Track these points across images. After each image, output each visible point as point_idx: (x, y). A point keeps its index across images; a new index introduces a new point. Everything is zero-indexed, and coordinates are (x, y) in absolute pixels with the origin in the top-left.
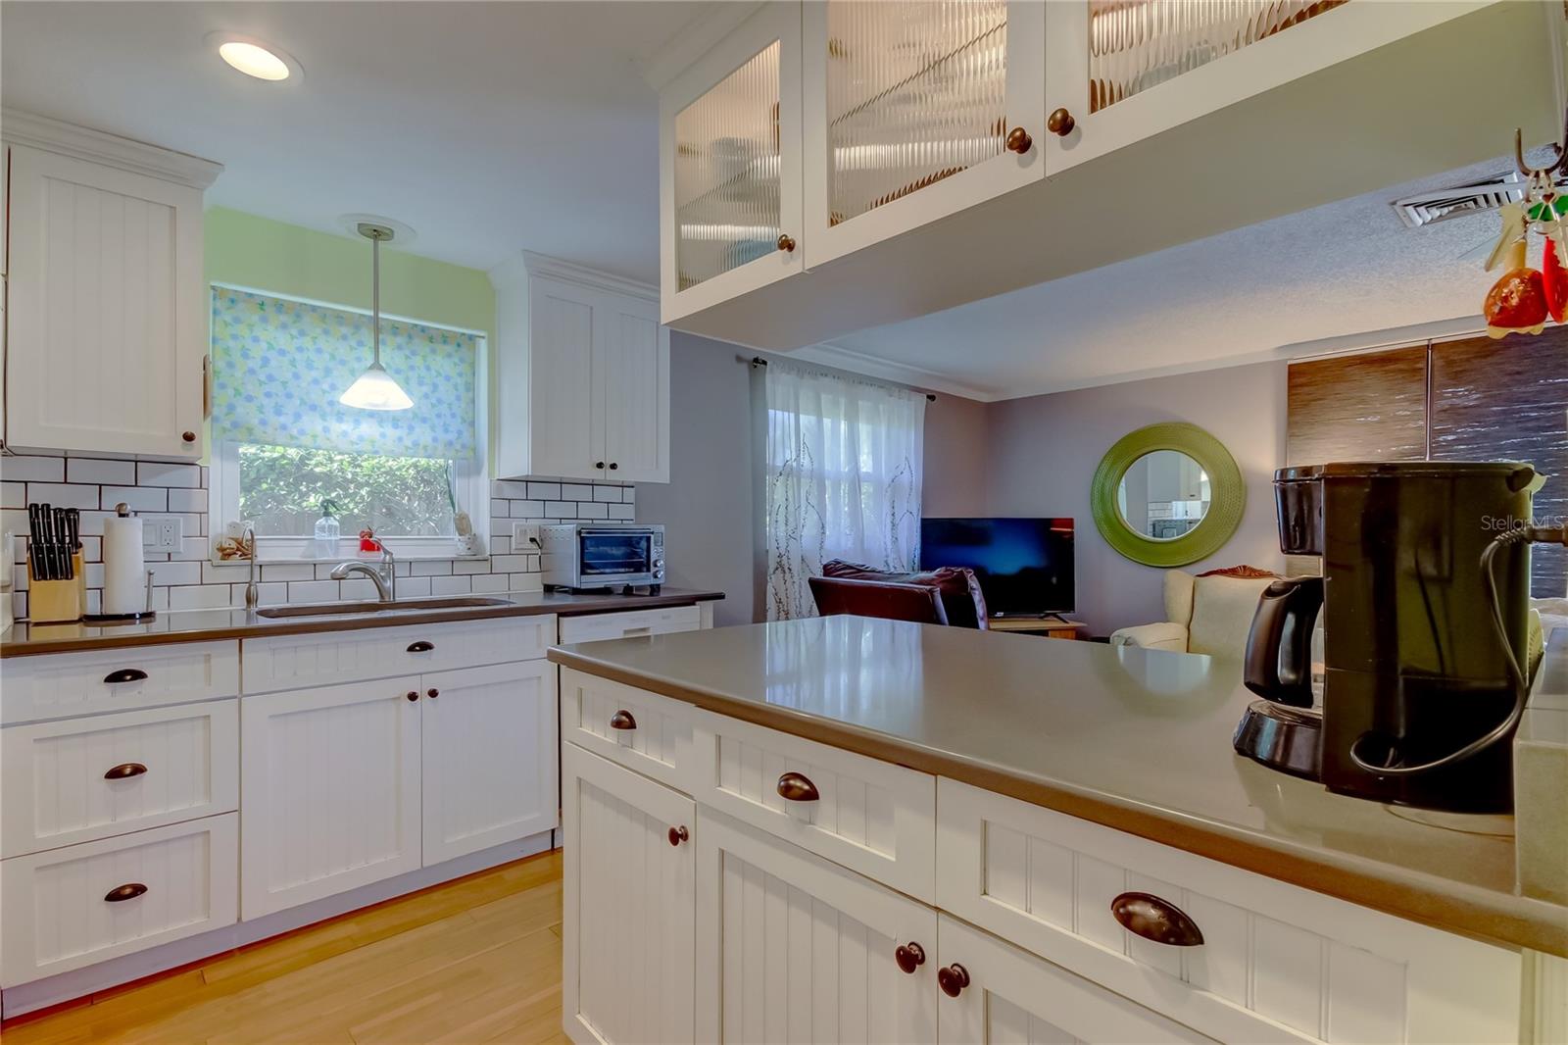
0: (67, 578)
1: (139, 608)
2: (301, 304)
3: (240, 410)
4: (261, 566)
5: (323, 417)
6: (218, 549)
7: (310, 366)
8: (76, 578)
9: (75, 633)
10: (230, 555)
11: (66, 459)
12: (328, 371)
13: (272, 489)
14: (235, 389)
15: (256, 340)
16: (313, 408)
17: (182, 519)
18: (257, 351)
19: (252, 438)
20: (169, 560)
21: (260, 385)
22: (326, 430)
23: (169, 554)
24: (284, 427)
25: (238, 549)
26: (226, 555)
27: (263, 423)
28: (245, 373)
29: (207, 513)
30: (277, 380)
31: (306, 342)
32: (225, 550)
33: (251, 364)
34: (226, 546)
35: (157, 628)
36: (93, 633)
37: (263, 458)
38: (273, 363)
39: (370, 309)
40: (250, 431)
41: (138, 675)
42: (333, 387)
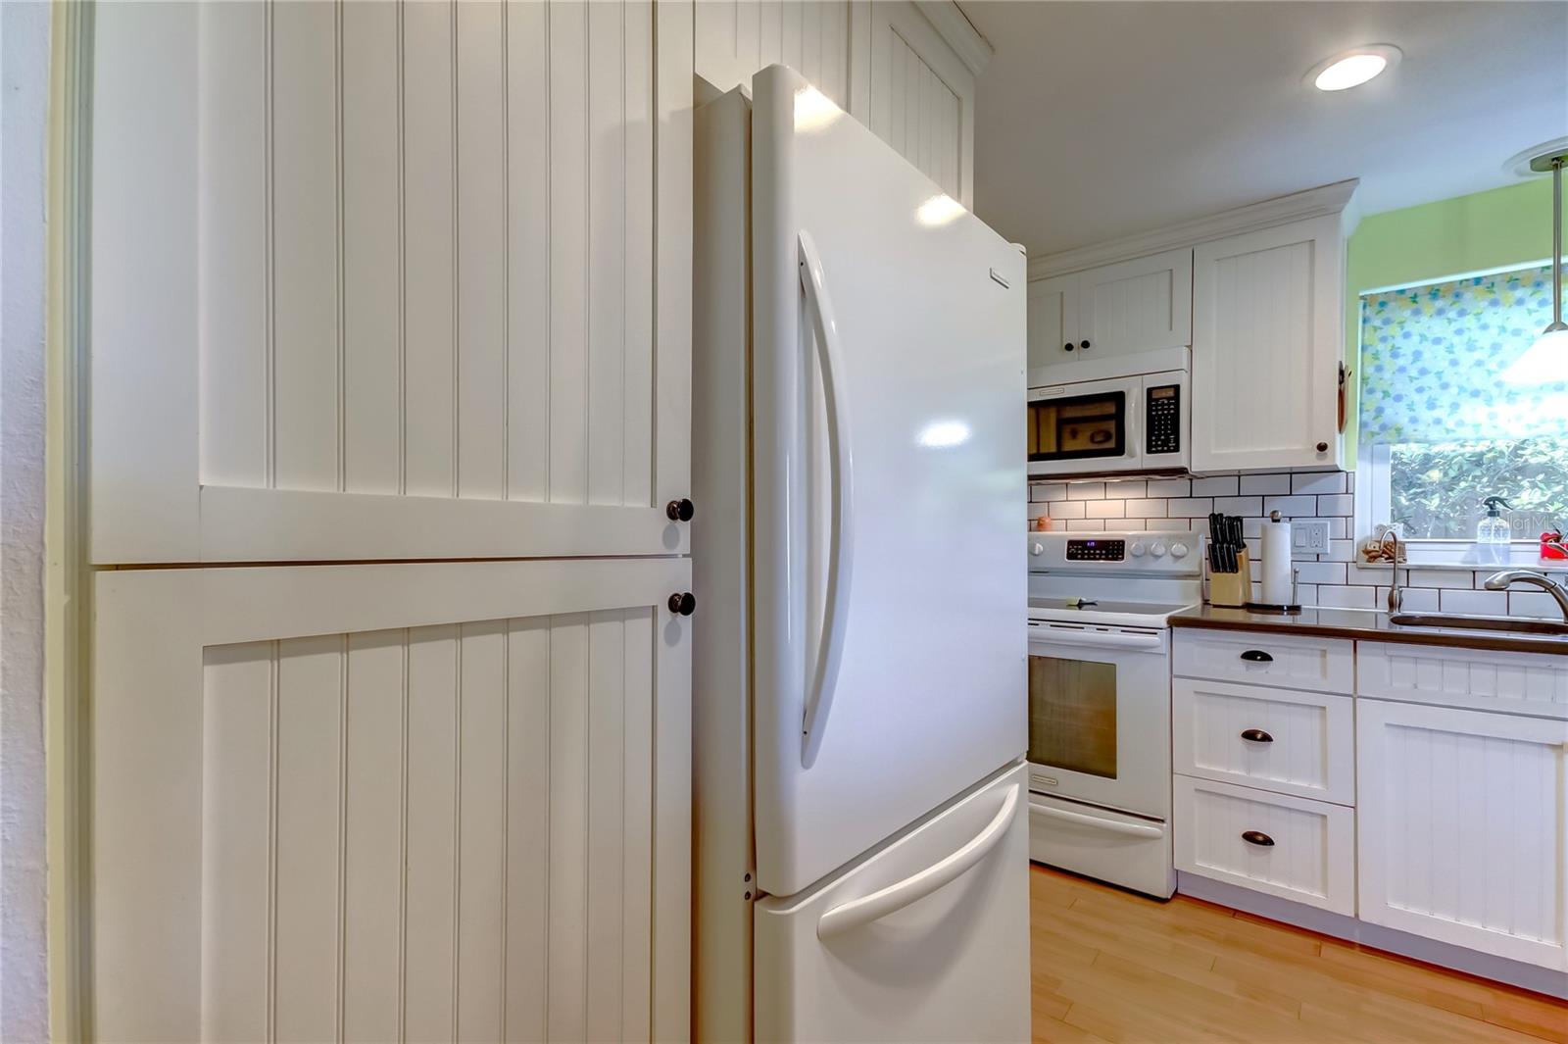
0: (1233, 572)
1: (1286, 602)
2: (1461, 282)
3: (1388, 412)
4: (1408, 571)
5: (1489, 401)
6: (1363, 552)
7: (1471, 347)
8: (1240, 572)
9: (1241, 616)
10: (1375, 557)
11: (1239, 477)
12: (1496, 348)
13: (1474, 487)
14: (1384, 392)
15: (1407, 335)
16: (1475, 394)
17: (1329, 523)
18: (1407, 348)
19: (1401, 438)
20: (1318, 560)
21: (1412, 381)
22: (1492, 416)
23: (1318, 555)
24: (1438, 422)
25: (1384, 552)
26: (1371, 557)
27: (1414, 420)
28: (1394, 373)
29: (1353, 516)
30: (1430, 373)
31: (1469, 321)
32: (1370, 552)
33: (1401, 362)
34: (1370, 548)
35: (1301, 620)
36: (1256, 618)
37: (1462, 455)
38: (1426, 355)
39: (1549, 257)
40: (1399, 431)
41: (1266, 658)
42: (1502, 364)
